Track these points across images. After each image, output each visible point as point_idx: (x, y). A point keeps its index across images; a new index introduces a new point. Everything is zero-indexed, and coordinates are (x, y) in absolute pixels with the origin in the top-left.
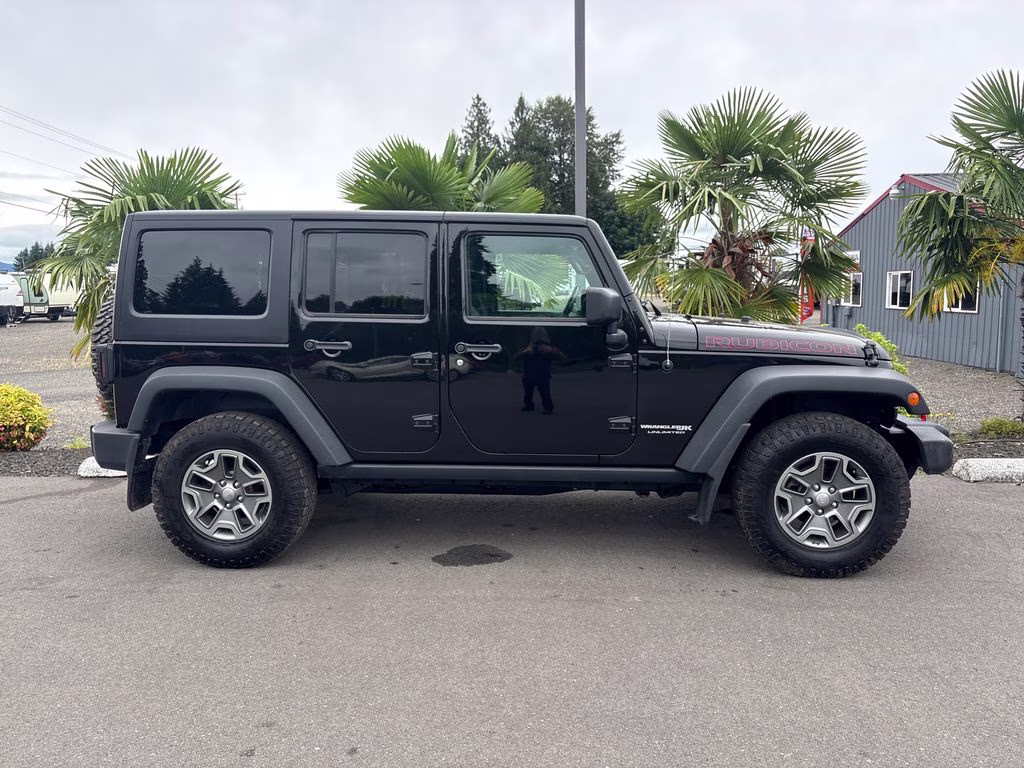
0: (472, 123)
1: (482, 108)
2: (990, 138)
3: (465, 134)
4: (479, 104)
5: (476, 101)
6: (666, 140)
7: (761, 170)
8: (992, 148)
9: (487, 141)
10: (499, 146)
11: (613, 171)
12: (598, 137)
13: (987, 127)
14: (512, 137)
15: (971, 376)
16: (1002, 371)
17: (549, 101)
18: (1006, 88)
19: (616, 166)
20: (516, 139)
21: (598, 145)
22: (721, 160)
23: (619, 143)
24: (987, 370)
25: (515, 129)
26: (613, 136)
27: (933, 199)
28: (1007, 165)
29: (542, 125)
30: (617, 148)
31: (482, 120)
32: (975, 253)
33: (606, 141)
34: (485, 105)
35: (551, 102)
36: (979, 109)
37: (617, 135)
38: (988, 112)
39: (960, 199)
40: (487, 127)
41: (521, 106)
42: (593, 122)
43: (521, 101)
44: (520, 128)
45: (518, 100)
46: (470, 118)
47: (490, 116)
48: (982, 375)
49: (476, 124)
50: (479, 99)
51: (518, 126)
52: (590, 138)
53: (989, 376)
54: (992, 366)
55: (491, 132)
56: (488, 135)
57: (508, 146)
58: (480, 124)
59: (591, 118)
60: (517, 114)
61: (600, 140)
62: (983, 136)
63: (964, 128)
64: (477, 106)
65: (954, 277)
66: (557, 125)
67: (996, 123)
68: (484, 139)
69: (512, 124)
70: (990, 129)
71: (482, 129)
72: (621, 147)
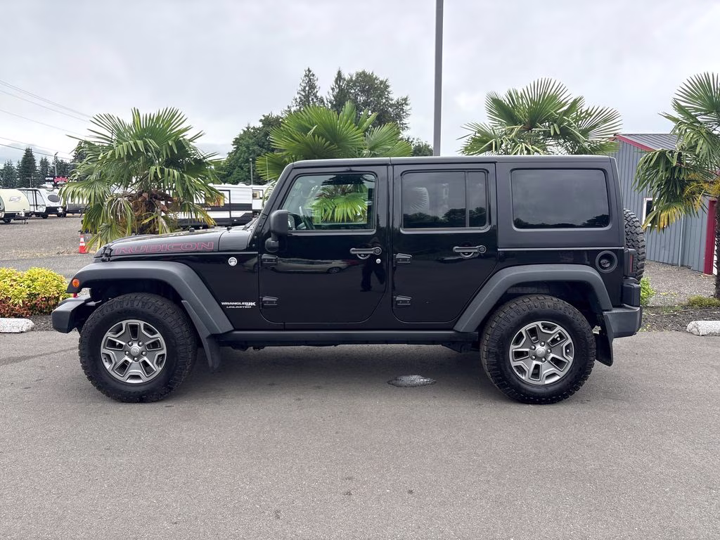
0: (305, 87)
1: (312, 77)
2: (696, 116)
3: (299, 95)
4: (309, 75)
5: (307, 73)
6: (490, 111)
7: (558, 133)
8: (699, 122)
9: (315, 100)
10: (324, 104)
11: (403, 124)
12: (392, 100)
13: (695, 108)
14: (333, 99)
15: (662, 269)
16: (682, 266)
17: (357, 74)
18: (709, 84)
19: (405, 121)
20: (336, 100)
21: (392, 106)
22: (531, 125)
23: (407, 104)
24: (672, 265)
25: (335, 93)
26: (403, 100)
27: (662, 154)
28: (709, 134)
29: (353, 91)
30: (405, 108)
31: (312, 87)
32: (688, 190)
33: (398, 103)
34: (313, 75)
35: (359, 75)
36: (691, 96)
37: (405, 100)
38: (697, 99)
39: (680, 155)
40: (315, 91)
41: (339, 77)
42: (389, 89)
43: (339, 73)
44: (338, 92)
45: (337, 73)
46: (303, 85)
47: (317, 83)
48: (669, 268)
49: (307, 88)
50: (309, 71)
51: (337, 90)
52: (387, 101)
53: (674, 269)
54: (675, 262)
55: (318, 94)
56: (316, 97)
57: (330, 105)
58: (310, 89)
59: (388, 86)
60: (336, 82)
61: (393, 102)
62: (693, 114)
63: (680, 109)
64: (308, 76)
65: (674, 205)
66: (363, 91)
67: (701, 106)
68: (313, 99)
69: (333, 89)
70: (697, 110)
71: (312, 92)
72: (408, 107)
